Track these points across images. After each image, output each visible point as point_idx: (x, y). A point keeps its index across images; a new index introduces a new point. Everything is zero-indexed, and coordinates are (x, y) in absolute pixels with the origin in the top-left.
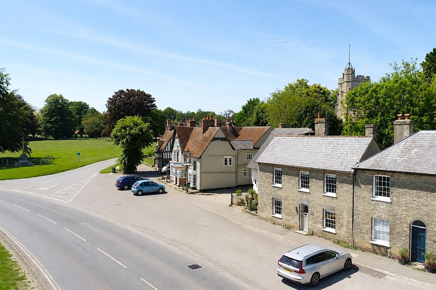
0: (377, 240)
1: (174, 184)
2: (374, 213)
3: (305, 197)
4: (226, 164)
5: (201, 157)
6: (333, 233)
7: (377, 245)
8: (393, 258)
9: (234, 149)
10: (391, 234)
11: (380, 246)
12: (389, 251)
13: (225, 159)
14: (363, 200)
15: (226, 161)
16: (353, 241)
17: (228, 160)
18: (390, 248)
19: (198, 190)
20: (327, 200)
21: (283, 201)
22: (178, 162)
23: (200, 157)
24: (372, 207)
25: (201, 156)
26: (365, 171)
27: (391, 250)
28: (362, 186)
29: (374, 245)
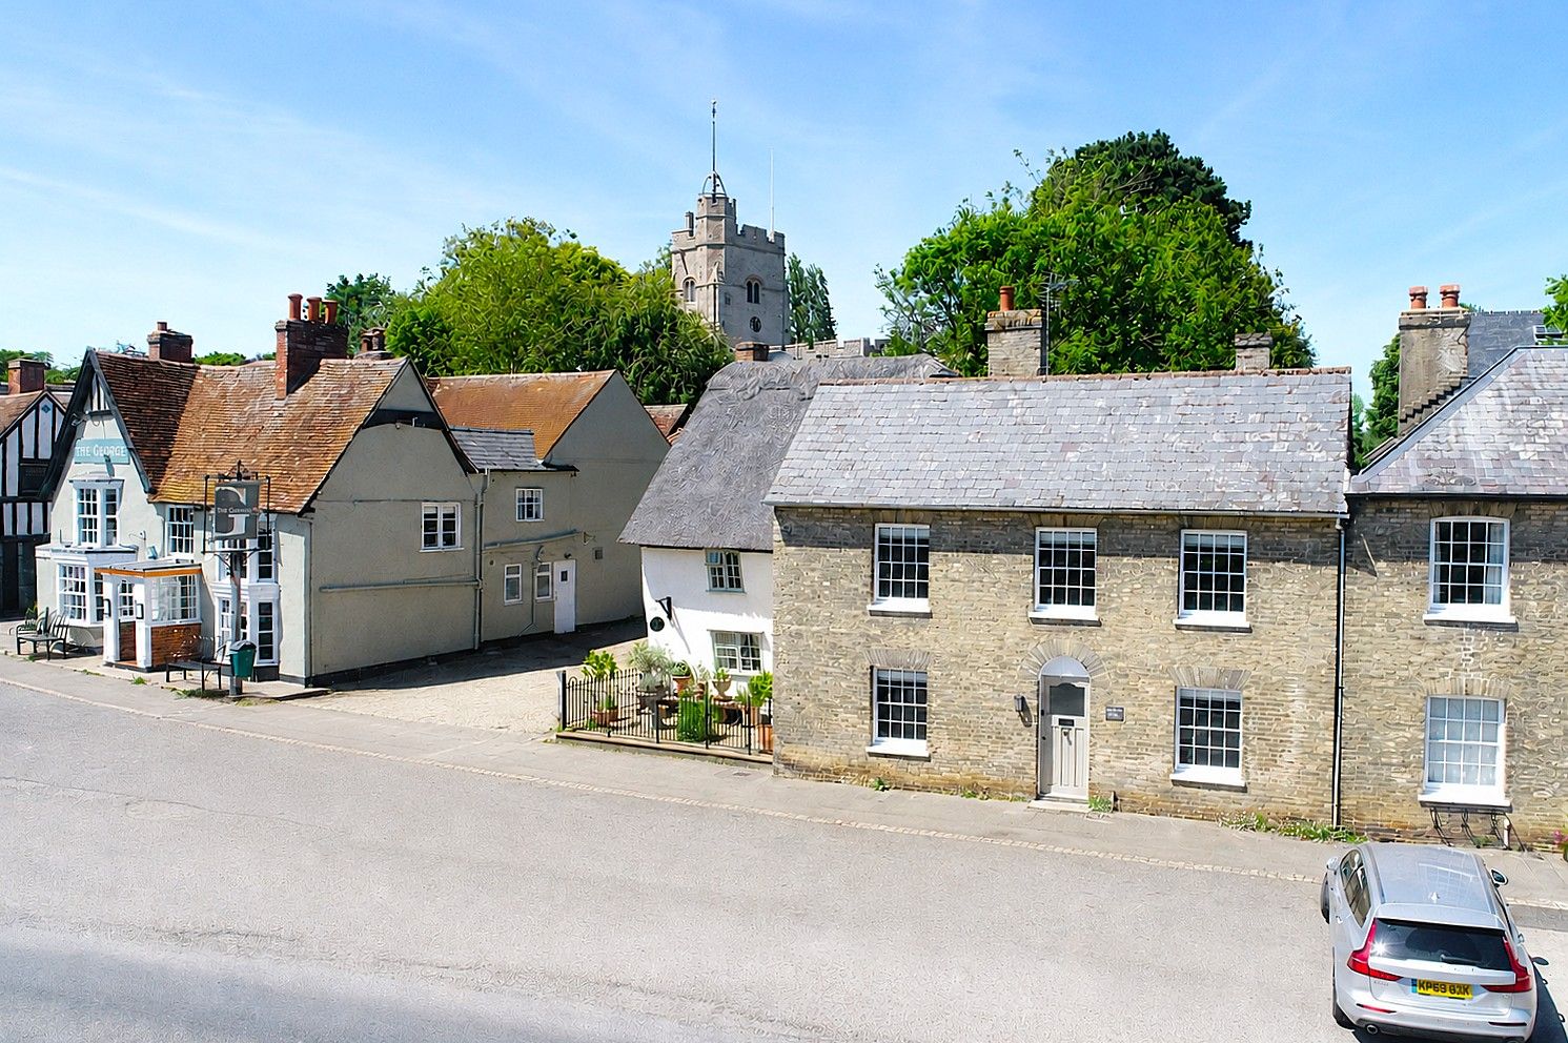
0: (1443, 785)
1: (109, 664)
2: (1438, 676)
3: (1068, 641)
4: (430, 540)
5: (313, 510)
6: (1230, 788)
7: (1450, 807)
8: (1521, 849)
9: (468, 468)
10: (1513, 751)
11: (1467, 809)
12: (1507, 823)
13: (426, 516)
14: (1389, 627)
15: (430, 525)
16: (1339, 805)
17: (440, 520)
18: (1510, 809)
19: (292, 679)
20: (1199, 646)
21: (935, 679)
22: (109, 548)
23: (308, 509)
24: (1429, 653)
25: (310, 501)
26: (1395, 505)
27: (1514, 818)
28: (1381, 565)
29: (1436, 807)
